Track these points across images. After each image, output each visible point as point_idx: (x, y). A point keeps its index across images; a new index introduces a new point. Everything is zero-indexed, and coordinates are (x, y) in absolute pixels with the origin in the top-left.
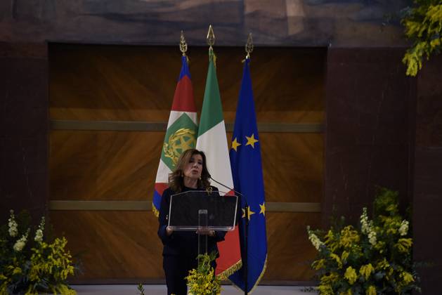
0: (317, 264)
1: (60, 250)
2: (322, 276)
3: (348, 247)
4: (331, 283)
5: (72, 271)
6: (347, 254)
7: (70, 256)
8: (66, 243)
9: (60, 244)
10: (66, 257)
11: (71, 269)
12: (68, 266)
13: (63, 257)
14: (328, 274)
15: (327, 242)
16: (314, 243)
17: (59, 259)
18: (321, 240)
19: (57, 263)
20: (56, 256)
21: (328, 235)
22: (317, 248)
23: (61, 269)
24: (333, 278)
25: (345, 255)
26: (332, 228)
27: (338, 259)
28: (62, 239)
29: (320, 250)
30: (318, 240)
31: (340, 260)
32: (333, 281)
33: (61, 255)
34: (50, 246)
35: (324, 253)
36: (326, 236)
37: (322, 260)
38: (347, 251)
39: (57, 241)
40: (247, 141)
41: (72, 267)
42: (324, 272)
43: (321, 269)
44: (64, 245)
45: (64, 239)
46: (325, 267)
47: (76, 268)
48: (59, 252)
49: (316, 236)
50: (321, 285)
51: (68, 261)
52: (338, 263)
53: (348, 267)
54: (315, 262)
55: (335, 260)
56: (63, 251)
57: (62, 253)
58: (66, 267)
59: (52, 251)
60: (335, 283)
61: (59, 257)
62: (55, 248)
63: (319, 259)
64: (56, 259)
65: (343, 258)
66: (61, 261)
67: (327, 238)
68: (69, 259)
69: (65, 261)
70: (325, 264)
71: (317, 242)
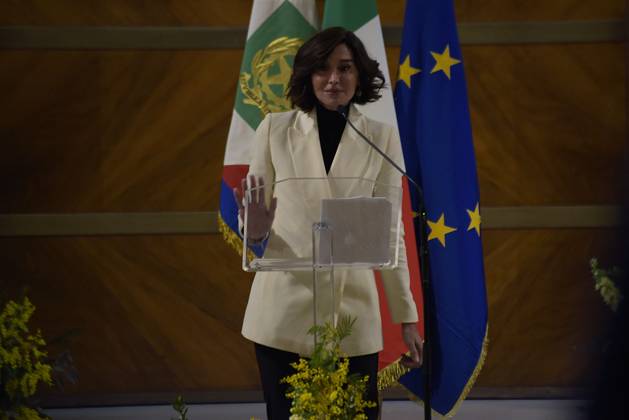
1: (18, 328)
5: (46, 376)
7: (42, 342)
8: (31, 310)
9: (19, 314)
10: (33, 343)
11: (45, 372)
12: (38, 365)
13: (26, 345)
17: (16, 350)
19: (12, 357)
20: (10, 343)
23: (22, 371)
28: (21, 303)
33: (20, 340)
39: (11, 307)
40: (434, 62)
41: (48, 367)
44: (26, 316)
45: (27, 303)
47: (58, 369)
48: (15, 334)
51: (37, 353)
56: (26, 330)
57: (23, 335)
58: (34, 368)
61: (18, 344)
62: (7, 325)
64: (9, 350)
66: (22, 353)
68: (41, 348)
69: (31, 353)
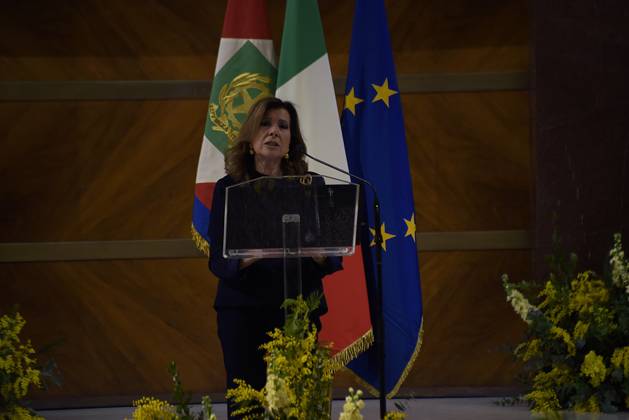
0: (524, 350)
1: (11, 339)
2: (537, 374)
3: (586, 314)
4: (554, 386)
5: (36, 379)
6: (585, 327)
7: (32, 351)
8: (22, 324)
9: (11, 327)
10: (24, 352)
11: (35, 376)
12: (29, 370)
13: (18, 354)
14: (548, 369)
15: (543, 304)
16: (517, 309)
17: (9, 358)
18: (530, 302)
19: (7, 364)
20: (4, 352)
21: (546, 291)
22: (524, 316)
23: (14, 376)
24: (560, 376)
25: (581, 328)
26: (552, 276)
27: (567, 338)
28: (14, 317)
29: (529, 322)
30: (527, 301)
31: (572, 340)
32: (559, 381)
33: (13, 349)
35: (538, 329)
36: (542, 293)
37: (534, 342)
38: (585, 322)
39: (5, 321)
41: (37, 372)
42: (539, 366)
43: (533, 359)
44: (18, 329)
45: (19, 318)
46: (541, 354)
47: (46, 374)
48: (9, 343)
49: (520, 295)
50: (535, 389)
51: (28, 360)
52: (566, 345)
53: (587, 353)
54: (521, 346)
55: (561, 339)
56: (18, 340)
57: (16, 346)
58: (25, 373)
60: (562, 385)
61: (11, 353)
63: (529, 338)
65: (576, 335)
66: (15, 359)
67: (544, 298)
68: (31, 356)
69: (23, 360)
70: (542, 348)
71: (522, 306)
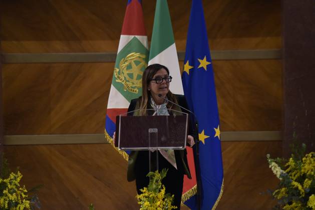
0: (278, 193)
1: (15, 185)
2: (285, 205)
3: (310, 175)
5: (28, 206)
6: (310, 182)
7: (26, 191)
8: (21, 177)
9: (15, 178)
10: (22, 191)
11: (27, 204)
12: (24, 201)
13: (19, 192)
14: (290, 203)
15: (288, 170)
16: (275, 172)
17: (14, 194)
18: (282, 169)
19: (13, 197)
20: (12, 191)
21: (289, 163)
22: (278, 176)
23: (17, 204)
24: (296, 207)
25: (308, 183)
26: (292, 155)
27: (300, 187)
28: (17, 174)
29: (281, 179)
30: (280, 168)
31: (303, 188)
33: (16, 190)
34: (5, 181)
35: (285, 182)
36: (287, 164)
37: (283, 189)
38: (310, 180)
39: (12, 176)
40: (199, 64)
41: (28, 202)
42: (286, 201)
43: (282, 198)
44: (19, 179)
45: (19, 174)
46: (287, 196)
47: (32, 202)
48: (14, 187)
49: (276, 165)
51: (24, 196)
52: (300, 191)
53: (310, 195)
54: (277, 191)
55: (297, 188)
56: (19, 185)
57: (18, 188)
58: (22, 202)
59: (7, 186)
61: (15, 192)
62: (11, 183)
63: (281, 188)
64: (12, 194)
65: (305, 186)
66: (17, 195)
67: (288, 166)
68: (25, 194)
69: (21, 196)
70: (287, 193)
71: (277, 171)
